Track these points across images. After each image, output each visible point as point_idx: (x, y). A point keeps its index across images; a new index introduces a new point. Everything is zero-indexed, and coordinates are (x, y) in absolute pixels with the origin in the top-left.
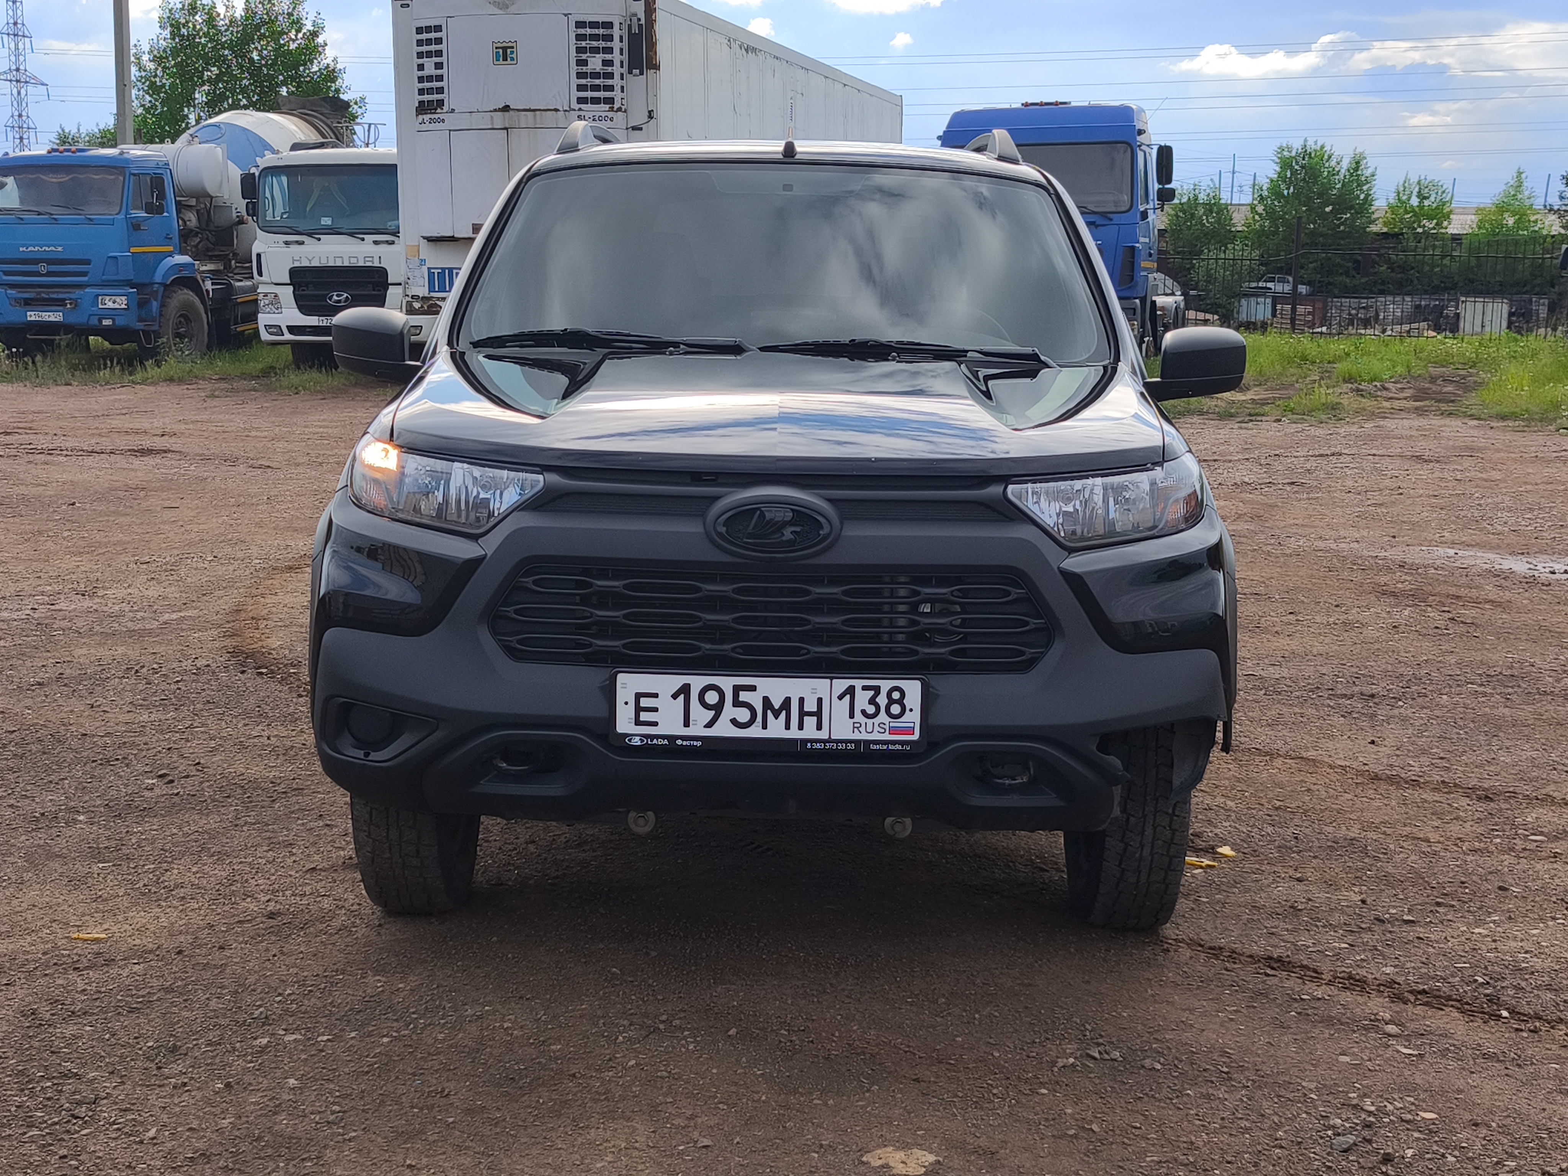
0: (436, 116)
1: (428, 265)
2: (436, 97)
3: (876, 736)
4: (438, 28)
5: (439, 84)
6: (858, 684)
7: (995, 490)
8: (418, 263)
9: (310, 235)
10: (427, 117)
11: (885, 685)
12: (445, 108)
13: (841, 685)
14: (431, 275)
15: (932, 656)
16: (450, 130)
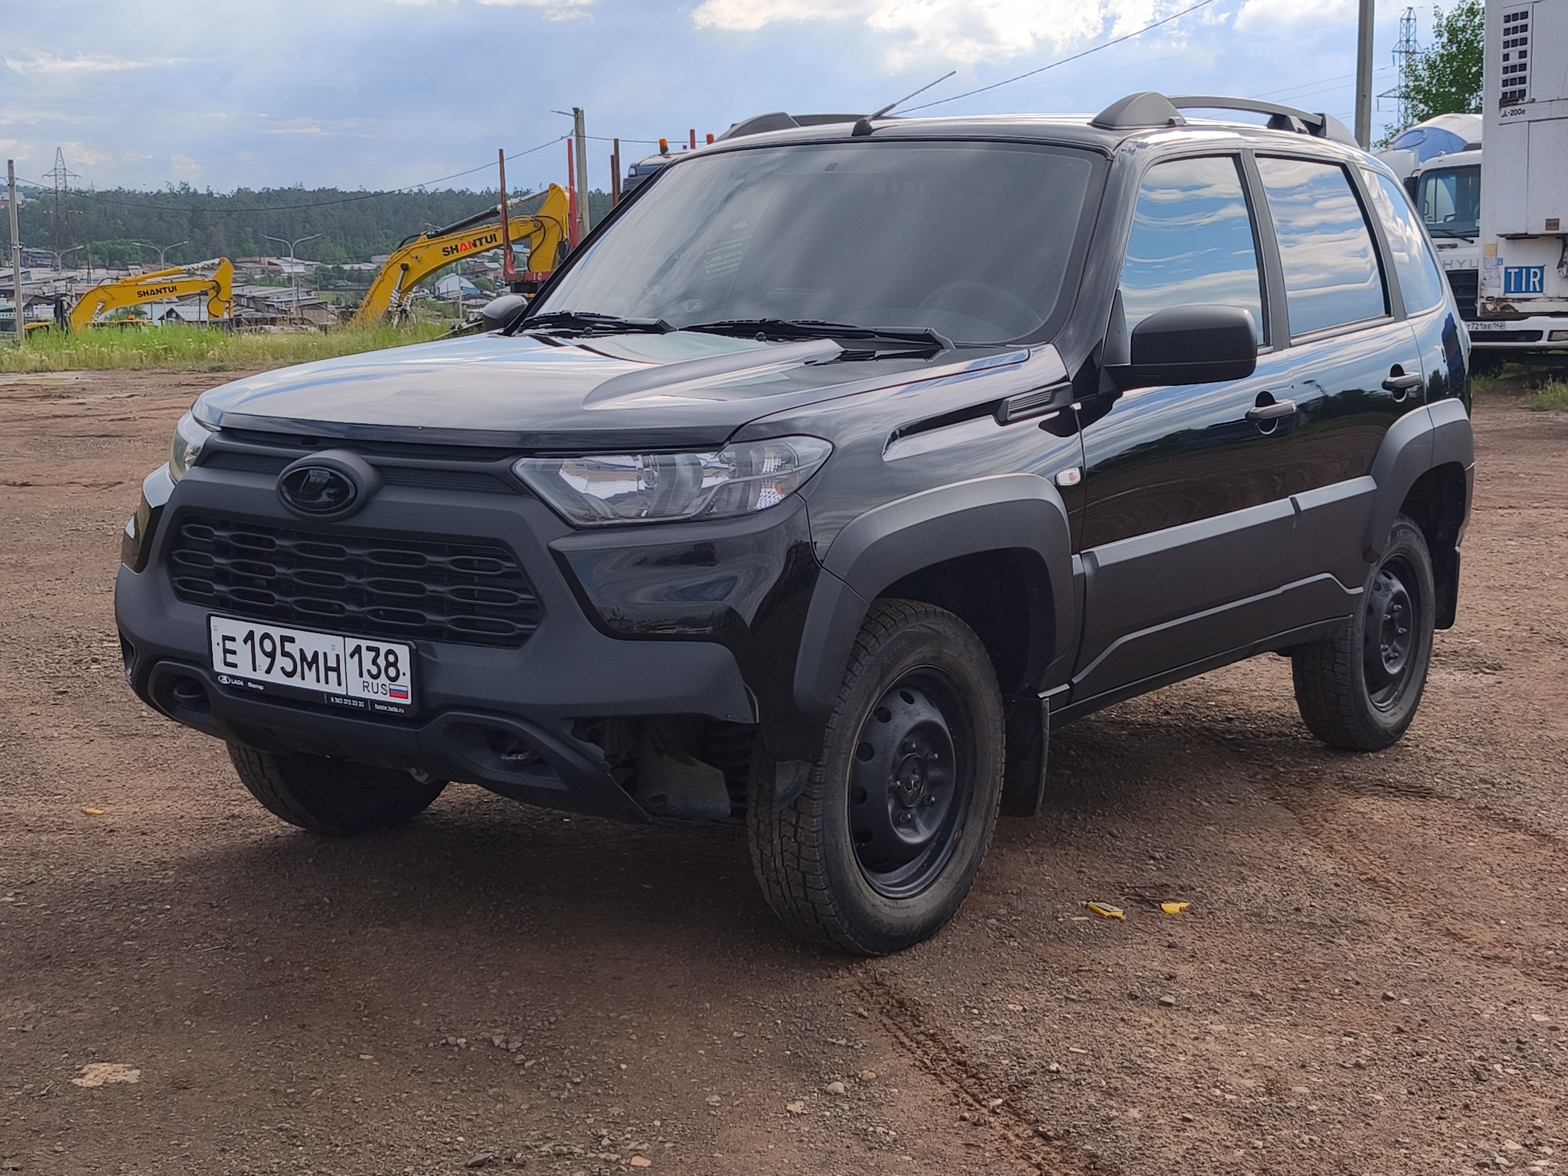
0: (1517, 107)
1: (1505, 264)
2: (1518, 87)
3: (379, 697)
4: (1525, 15)
5: (1522, 74)
6: (364, 644)
7: (504, 463)
8: (1495, 262)
9: (1463, 238)
10: (1508, 109)
11: (384, 647)
12: (1527, 99)
13: (352, 643)
14: (1508, 275)
15: (435, 624)
16: (1529, 121)
